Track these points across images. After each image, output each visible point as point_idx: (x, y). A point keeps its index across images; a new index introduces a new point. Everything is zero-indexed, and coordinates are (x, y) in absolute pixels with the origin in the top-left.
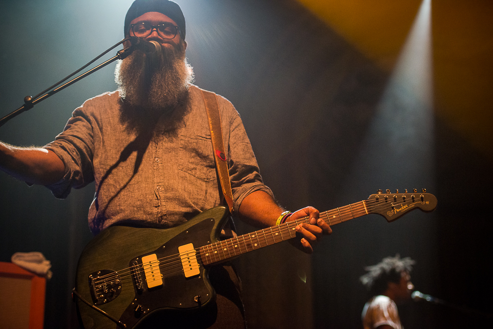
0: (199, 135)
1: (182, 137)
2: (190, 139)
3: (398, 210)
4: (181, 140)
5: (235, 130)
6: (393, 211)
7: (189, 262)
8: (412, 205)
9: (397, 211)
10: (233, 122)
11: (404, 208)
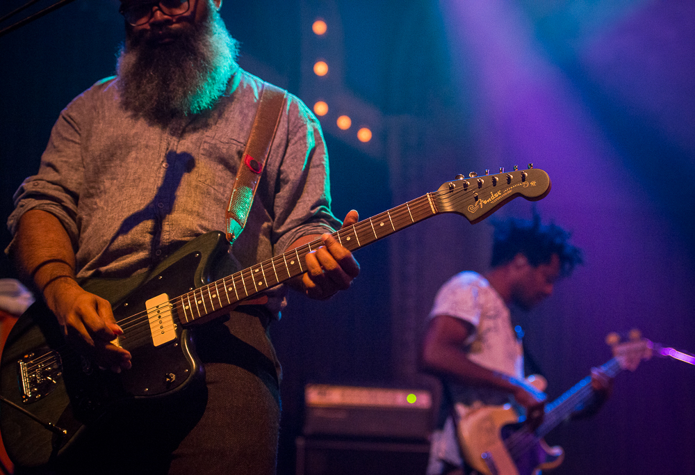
0: (233, 138)
1: (207, 139)
2: (218, 142)
3: (485, 202)
4: (205, 142)
5: (298, 144)
6: (478, 204)
7: (160, 317)
8: (509, 191)
9: (483, 204)
10: (298, 131)
11: (496, 197)
